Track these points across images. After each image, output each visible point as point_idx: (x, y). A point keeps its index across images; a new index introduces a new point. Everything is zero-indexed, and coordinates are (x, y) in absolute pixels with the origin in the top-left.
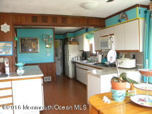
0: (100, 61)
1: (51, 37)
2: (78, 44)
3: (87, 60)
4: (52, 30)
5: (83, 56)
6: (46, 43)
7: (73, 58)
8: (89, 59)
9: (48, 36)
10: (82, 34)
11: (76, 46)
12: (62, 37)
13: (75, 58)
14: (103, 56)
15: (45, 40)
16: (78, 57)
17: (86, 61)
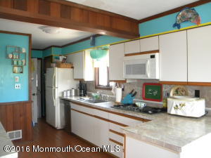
0: (119, 99)
1: (24, 51)
2: (72, 67)
3: (90, 96)
4: (27, 38)
5: (81, 89)
6: (13, 63)
7: (63, 93)
8: (93, 94)
9: (19, 50)
10: (82, 50)
11: (69, 71)
12: (40, 55)
13: (67, 91)
14: (123, 90)
15: (11, 56)
16: (71, 91)
17: (87, 98)
